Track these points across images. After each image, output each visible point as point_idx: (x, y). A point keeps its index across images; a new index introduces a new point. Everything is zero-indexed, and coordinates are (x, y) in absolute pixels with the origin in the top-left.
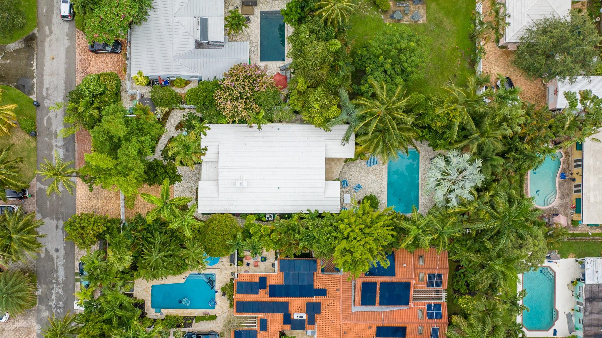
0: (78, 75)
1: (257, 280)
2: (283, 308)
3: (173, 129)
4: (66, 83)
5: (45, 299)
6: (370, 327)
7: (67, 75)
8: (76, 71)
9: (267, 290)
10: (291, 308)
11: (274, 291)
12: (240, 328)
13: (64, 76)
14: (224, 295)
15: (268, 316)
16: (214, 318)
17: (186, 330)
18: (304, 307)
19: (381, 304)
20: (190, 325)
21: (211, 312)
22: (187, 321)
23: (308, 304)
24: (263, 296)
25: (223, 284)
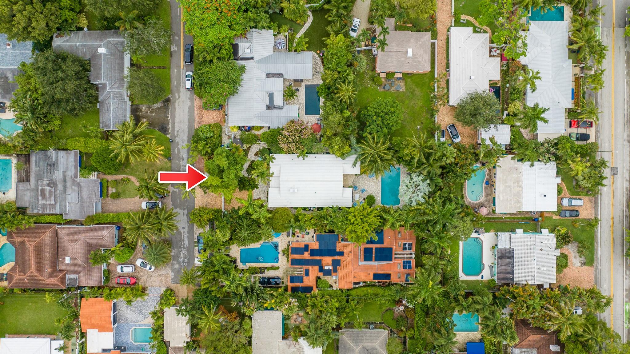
0: (196, 123)
1: (303, 246)
2: (318, 263)
3: (253, 155)
4: (188, 128)
5: (176, 257)
6: (369, 274)
7: (189, 122)
8: (194, 121)
9: (309, 252)
10: (323, 263)
11: (313, 253)
12: (293, 275)
13: (188, 123)
14: (284, 255)
15: (310, 268)
16: (278, 268)
17: (261, 275)
18: (330, 262)
19: (376, 260)
20: (263, 273)
21: (276, 265)
22: (262, 270)
23: (333, 260)
24: (306, 256)
25: (283, 248)
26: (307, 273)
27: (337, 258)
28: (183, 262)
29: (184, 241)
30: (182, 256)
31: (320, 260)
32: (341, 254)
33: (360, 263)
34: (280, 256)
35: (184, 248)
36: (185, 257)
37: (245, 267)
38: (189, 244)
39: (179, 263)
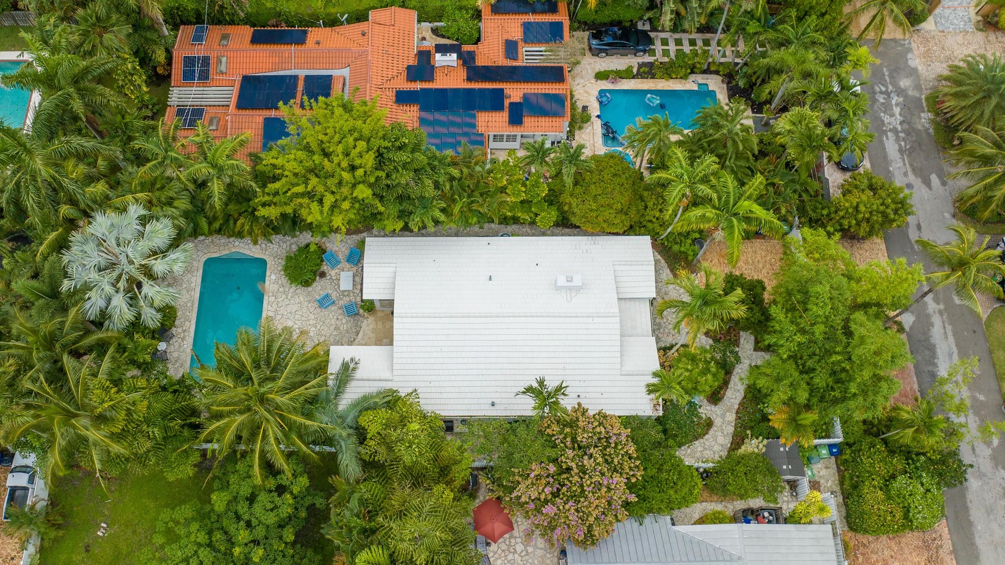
2: (475, 72)
5: (910, 107)
6: (318, 43)
10: (463, 73)
11: (495, 101)
12: (552, 46)
14: (585, 108)
15: (502, 61)
17: (648, 59)
19: (295, 78)
20: (642, 66)
22: (648, 71)
25: (588, 129)
26: (511, 48)
27: (418, 86)
28: (887, 94)
29: (901, 150)
30: (897, 110)
31: (469, 79)
32: (403, 98)
33: (345, 72)
34: (595, 109)
35: (895, 131)
36: (887, 108)
37: (701, 79)
38: (881, 142)
39: (900, 92)
